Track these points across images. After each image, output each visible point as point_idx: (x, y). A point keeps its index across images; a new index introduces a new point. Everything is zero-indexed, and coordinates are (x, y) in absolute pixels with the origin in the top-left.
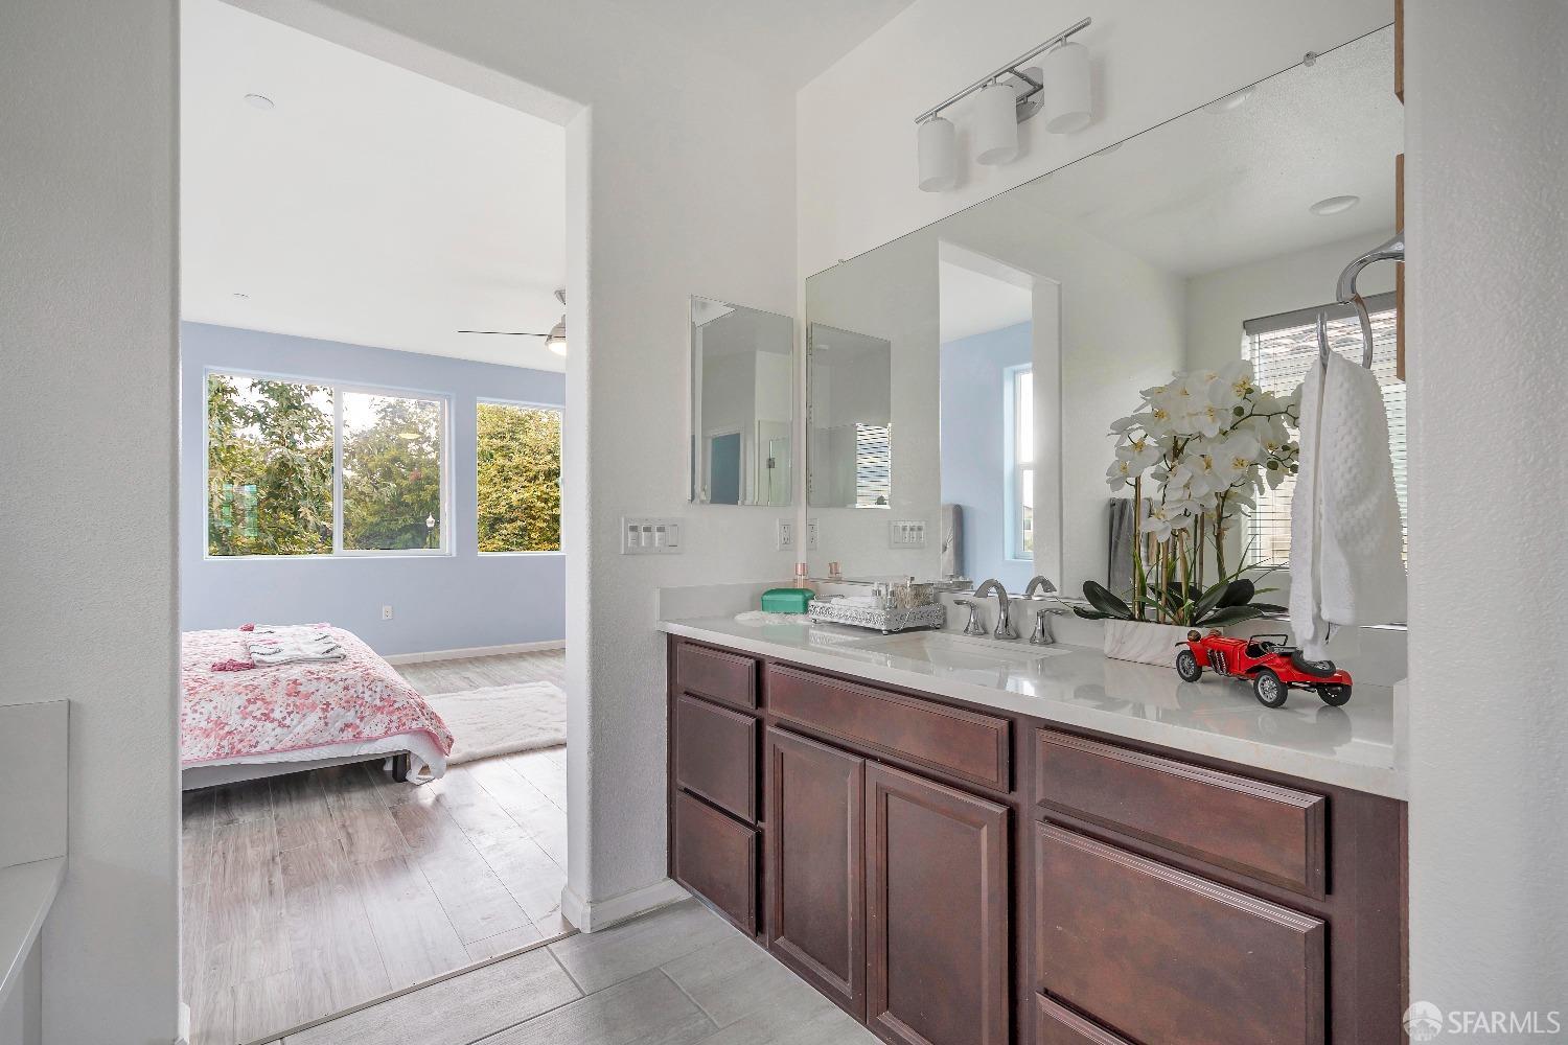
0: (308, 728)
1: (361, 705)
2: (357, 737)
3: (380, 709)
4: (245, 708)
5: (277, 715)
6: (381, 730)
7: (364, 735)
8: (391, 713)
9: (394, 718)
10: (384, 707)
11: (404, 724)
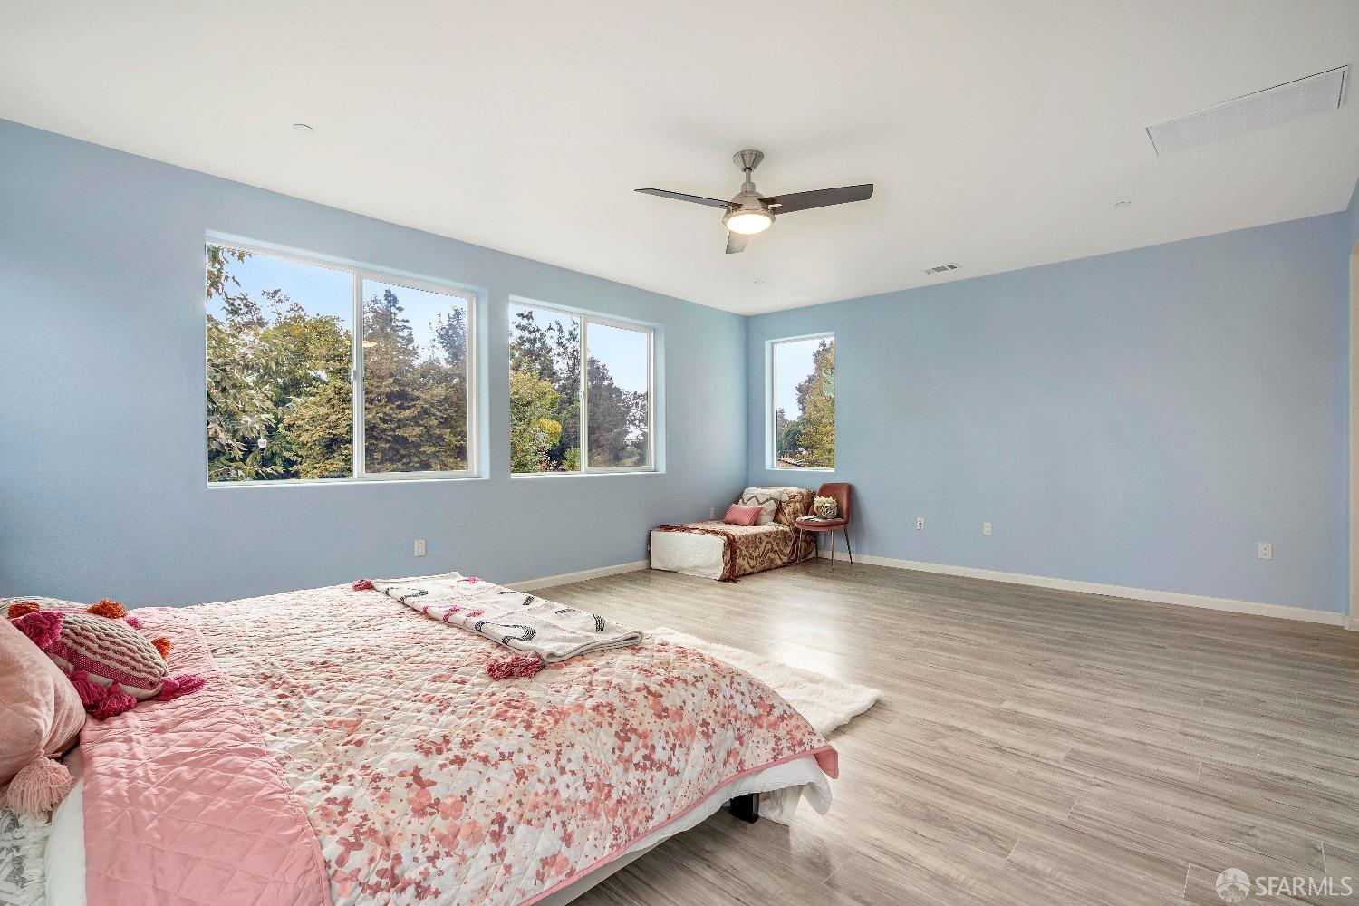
0: (699, 768)
1: (736, 718)
2: (742, 771)
3: (756, 720)
4: (622, 750)
5: (660, 755)
6: (765, 755)
7: (748, 766)
8: (774, 725)
9: (782, 732)
10: (761, 715)
11: (801, 743)
